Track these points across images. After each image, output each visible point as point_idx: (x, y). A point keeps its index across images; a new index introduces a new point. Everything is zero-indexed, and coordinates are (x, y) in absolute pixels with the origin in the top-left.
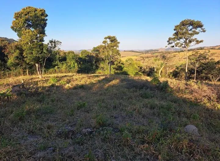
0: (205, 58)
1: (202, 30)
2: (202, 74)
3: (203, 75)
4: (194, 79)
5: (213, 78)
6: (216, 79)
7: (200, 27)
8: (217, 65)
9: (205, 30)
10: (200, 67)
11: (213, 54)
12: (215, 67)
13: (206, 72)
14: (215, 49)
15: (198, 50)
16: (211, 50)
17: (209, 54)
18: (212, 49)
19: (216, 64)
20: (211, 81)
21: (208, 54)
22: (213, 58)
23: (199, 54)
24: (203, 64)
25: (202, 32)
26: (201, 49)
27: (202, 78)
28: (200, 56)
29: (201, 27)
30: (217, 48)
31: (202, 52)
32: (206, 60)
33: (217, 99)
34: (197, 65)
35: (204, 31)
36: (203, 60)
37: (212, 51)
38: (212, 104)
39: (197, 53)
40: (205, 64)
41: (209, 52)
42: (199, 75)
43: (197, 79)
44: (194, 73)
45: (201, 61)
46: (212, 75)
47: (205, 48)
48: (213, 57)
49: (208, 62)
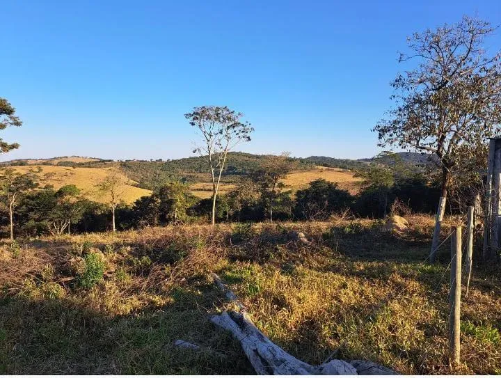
0: (30, 184)
1: (11, 121)
2: (28, 220)
3: (32, 223)
4: (9, 236)
5: (53, 227)
6: (60, 230)
7: (6, 113)
8: (59, 199)
9: (19, 121)
10: (21, 206)
11: (48, 175)
12: (55, 204)
13: (37, 216)
14: (51, 165)
15: (13, 167)
16: (43, 167)
17: (41, 175)
18: (44, 164)
19: (55, 196)
20: (49, 234)
21: (38, 174)
22: (51, 184)
23: (15, 176)
24: (28, 197)
25: (12, 124)
26: (22, 163)
27: (30, 231)
28: (17, 181)
29: (9, 114)
30: (56, 162)
31: (21, 170)
32: (32, 188)
33: (55, 274)
34: (13, 202)
35: (18, 124)
36: (25, 189)
37: (47, 169)
38: (44, 289)
39: (8, 172)
40: (32, 199)
41: (40, 170)
42: (21, 224)
43: (16, 234)
44: (7, 223)
45: (23, 192)
46: (51, 220)
47: (30, 162)
48: (50, 182)
49: (39, 194)
